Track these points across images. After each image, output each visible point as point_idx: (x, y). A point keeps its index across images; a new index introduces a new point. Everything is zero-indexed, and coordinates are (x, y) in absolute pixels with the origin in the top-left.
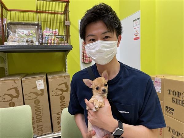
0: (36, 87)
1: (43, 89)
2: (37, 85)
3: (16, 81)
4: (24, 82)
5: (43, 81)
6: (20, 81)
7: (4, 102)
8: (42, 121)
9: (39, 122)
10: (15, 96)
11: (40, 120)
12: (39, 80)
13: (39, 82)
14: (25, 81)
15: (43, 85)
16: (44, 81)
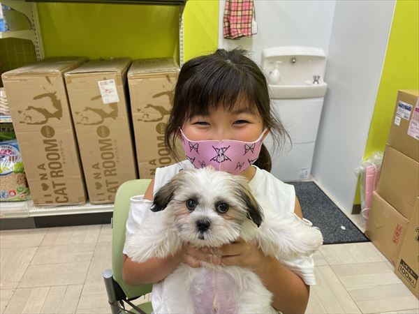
0: (100, 96)
1: (116, 103)
2: (102, 91)
3: (51, 79)
4: (71, 82)
5: (114, 83)
6: (61, 78)
7: (30, 124)
8: (115, 174)
9: (111, 175)
10: (52, 113)
11: (112, 170)
12: (105, 79)
13: (106, 84)
14: (72, 80)
15: (115, 93)
16: (117, 84)
